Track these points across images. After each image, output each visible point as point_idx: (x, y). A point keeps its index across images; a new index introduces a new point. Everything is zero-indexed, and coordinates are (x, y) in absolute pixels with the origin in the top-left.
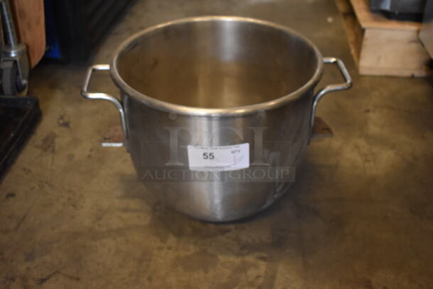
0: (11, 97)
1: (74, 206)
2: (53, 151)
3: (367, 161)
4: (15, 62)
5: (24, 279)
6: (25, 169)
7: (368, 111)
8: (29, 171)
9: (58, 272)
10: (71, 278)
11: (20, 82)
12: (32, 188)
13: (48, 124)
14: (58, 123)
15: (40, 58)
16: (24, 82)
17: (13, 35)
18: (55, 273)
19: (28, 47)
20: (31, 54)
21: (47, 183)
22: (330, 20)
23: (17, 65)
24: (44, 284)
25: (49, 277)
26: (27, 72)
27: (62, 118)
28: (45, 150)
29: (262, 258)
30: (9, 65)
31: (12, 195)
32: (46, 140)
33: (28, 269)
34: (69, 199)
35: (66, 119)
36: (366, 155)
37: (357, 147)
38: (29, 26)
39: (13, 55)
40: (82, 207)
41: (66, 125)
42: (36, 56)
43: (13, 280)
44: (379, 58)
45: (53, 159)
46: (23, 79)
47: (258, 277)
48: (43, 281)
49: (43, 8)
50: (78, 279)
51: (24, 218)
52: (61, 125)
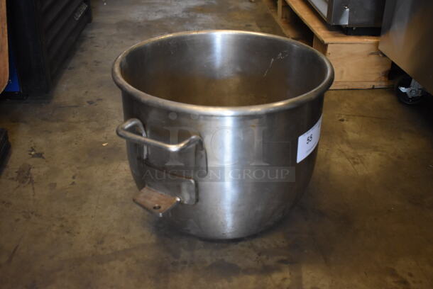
1: (68, 232)
2: (32, 182)
3: (355, 163)
6: (4, 202)
7: (342, 120)
8: (10, 203)
14: (30, 154)
21: (32, 213)
27: (33, 149)
28: (22, 182)
32: (20, 172)
34: (62, 226)
35: (38, 151)
37: (342, 152)
40: (78, 233)
41: (40, 155)
45: (33, 189)
51: (15, 250)
52: (33, 156)
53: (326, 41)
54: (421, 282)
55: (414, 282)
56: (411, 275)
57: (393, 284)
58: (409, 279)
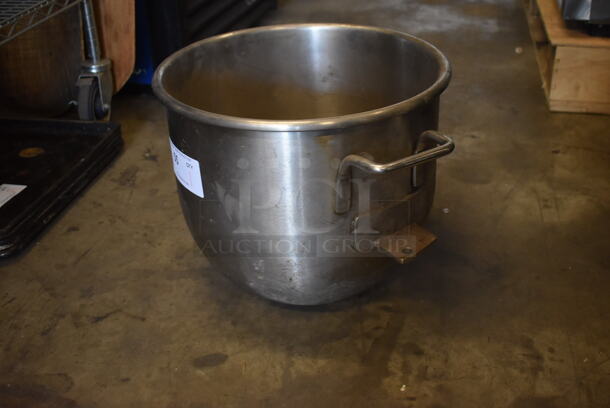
0: (87, 122)
1: (149, 242)
2: (133, 185)
3: (546, 206)
4: (96, 79)
5: (76, 316)
6: (94, 203)
7: (556, 152)
8: (100, 205)
9: (120, 311)
10: (135, 317)
11: (100, 107)
12: (101, 223)
13: (130, 157)
14: (144, 156)
15: (128, 78)
16: (106, 106)
17: (95, 45)
18: (115, 312)
19: (112, 63)
20: (117, 73)
21: (120, 217)
22: (518, 50)
23: (97, 85)
24: (100, 323)
25: (107, 316)
26: (110, 95)
27: (149, 151)
28: (123, 184)
29: (386, 309)
30: (88, 82)
31: (74, 229)
32: (125, 174)
33: (83, 306)
34: (145, 235)
35: (153, 153)
36: (546, 201)
37: (534, 191)
38: (116, 36)
39: (94, 71)
40: (160, 244)
41: (154, 158)
42: (123, 75)
43: (62, 316)
44: (577, 88)
45: (131, 193)
46: (105, 102)
47: (377, 328)
48: (98, 319)
49: (133, 12)
50: (143, 319)
51: (86, 253)
52: (146, 158)
53: (554, 41)
54: (562, 361)
55: (552, 359)
56: (551, 350)
57: (521, 357)
58: (546, 355)
